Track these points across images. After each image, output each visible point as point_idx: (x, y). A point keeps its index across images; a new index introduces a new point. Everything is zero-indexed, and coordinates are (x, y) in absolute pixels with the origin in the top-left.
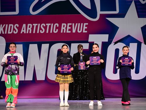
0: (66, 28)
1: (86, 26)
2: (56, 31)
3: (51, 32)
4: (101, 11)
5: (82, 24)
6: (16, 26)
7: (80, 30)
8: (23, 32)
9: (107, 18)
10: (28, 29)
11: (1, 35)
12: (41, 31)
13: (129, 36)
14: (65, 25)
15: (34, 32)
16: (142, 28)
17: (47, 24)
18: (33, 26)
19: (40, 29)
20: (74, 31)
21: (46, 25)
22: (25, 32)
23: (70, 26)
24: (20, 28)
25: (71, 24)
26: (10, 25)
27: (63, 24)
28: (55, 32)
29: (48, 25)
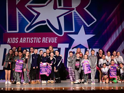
0: (45, 40)
1: (56, 39)
2: (39, 41)
3: (37, 42)
4: (64, 31)
5: (54, 38)
6: (17, 39)
7: (53, 41)
8: (21, 42)
9: (68, 35)
10: (24, 40)
11: (9, 44)
13: (80, 45)
14: (45, 38)
15: (27, 42)
16: (88, 40)
17: (34, 38)
18: (27, 39)
19: (31, 40)
20: (49, 42)
22: (22, 42)
23: (47, 39)
24: (19, 40)
25: (48, 38)
26: (13, 38)
27: (43, 38)
29: (35, 38)
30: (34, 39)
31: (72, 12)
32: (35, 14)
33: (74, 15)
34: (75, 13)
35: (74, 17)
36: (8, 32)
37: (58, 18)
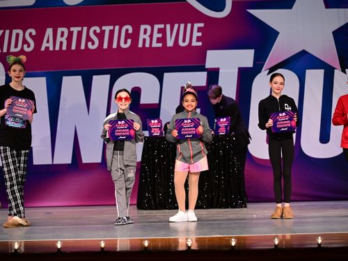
0: (151, 36)
1: (199, 30)
2: (125, 43)
3: (115, 46)
5: (189, 26)
6: (30, 34)
7: (184, 41)
8: (47, 48)
9: (248, 10)
10: (59, 39)
12: (90, 44)
13: (304, 53)
14: (148, 28)
15: (73, 47)
16: (335, 33)
17: (104, 28)
18: (71, 34)
19: (89, 39)
20: (170, 43)
21: (101, 28)
22: (51, 49)
23: (160, 31)
24: (38, 39)
25: (162, 26)
26: (15, 32)
27: (143, 27)
28: (123, 45)
29: (107, 29)
30: (103, 32)
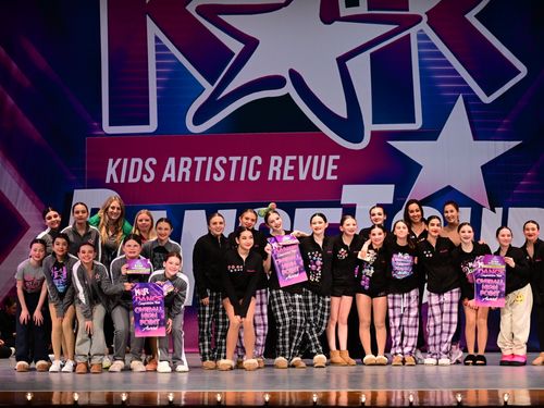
0: (282, 168)
1: (335, 162)
2: (254, 175)
3: (242, 178)
4: (374, 123)
5: (324, 158)
6: (151, 163)
7: (318, 174)
8: (169, 179)
9: (390, 142)
10: (181, 169)
11: (112, 186)
12: (215, 175)
13: (449, 189)
14: (280, 159)
15: (197, 179)
16: (484, 168)
17: (231, 158)
18: (195, 164)
19: (214, 170)
20: (303, 176)
22: (173, 180)
23: (291, 163)
24: (159, 169)
25: (294, 158)
26: (134, 160)
27: (273, 158)
28: (251, 178)
29: (234, 159)
30: (230, 163)
31: (409, 36)
32: (236, 47)
33: (420, 46)
34: (426, 37)
35: (420, 55)
36: (108, 129)
37: (342, 62)
